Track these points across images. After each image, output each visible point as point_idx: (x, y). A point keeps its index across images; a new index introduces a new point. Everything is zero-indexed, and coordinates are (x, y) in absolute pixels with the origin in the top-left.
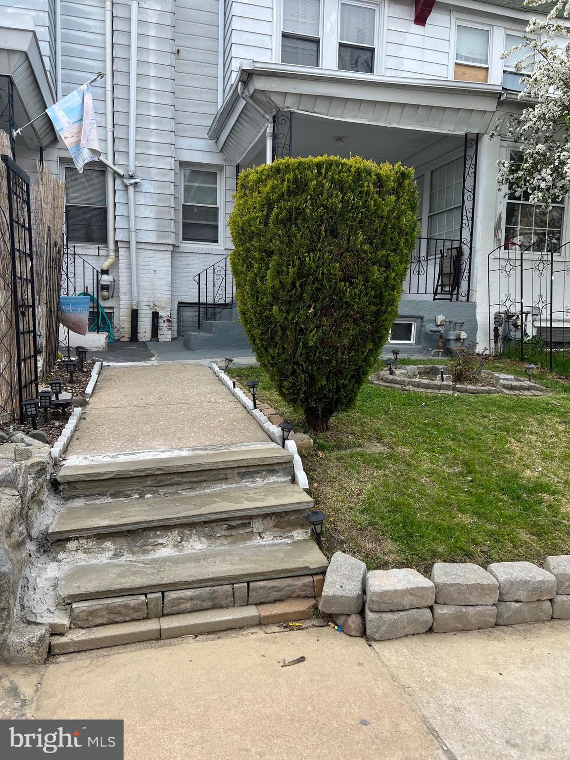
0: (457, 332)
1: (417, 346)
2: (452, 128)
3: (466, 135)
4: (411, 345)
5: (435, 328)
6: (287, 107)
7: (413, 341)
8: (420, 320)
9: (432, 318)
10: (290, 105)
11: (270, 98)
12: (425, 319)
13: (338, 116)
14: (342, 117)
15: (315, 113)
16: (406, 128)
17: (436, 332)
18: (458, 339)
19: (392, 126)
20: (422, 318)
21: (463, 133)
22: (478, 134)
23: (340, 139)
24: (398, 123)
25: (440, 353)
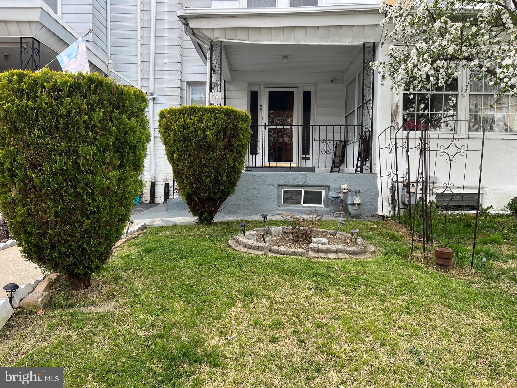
0: (353, 198)
1: (325, 209)
2: (350, 40)
3: (364, 44)
4: (322, 208)
5: (336, 195)
6: (217, 38)
7: (323, 205)
8: (327, 188)
9: (336, 186)
10: (218, 36)
11: (203, 33)
12: (331, 188)
13: (256, 41)
14: (260, 41)
15: (238, 40)
16: (312, 44)
17: (337, 198)
18: (353, 204)
19: (301, 43)
20: (329, 187)
21: (361, 43)
22: (374, 43)
23: (285, 57)
24: (305, 41)
25: (342, 215)
